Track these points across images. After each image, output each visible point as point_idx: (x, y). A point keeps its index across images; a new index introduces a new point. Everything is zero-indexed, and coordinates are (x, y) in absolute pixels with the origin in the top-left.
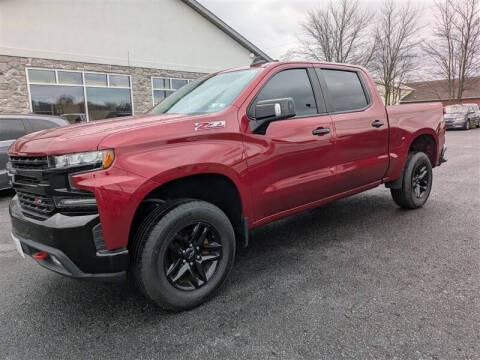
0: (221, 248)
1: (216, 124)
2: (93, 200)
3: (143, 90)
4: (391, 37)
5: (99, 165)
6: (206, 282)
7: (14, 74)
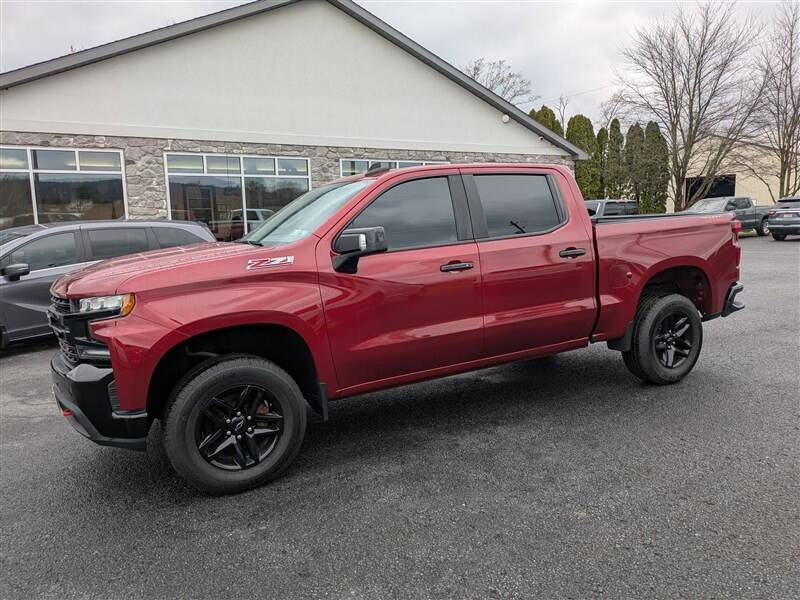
0: (283, 419)
1: (278, 260)
2: (108, 353)
3: (327, 179)
5: (117, 312)
6: (257, 462)
7: (149, 163)
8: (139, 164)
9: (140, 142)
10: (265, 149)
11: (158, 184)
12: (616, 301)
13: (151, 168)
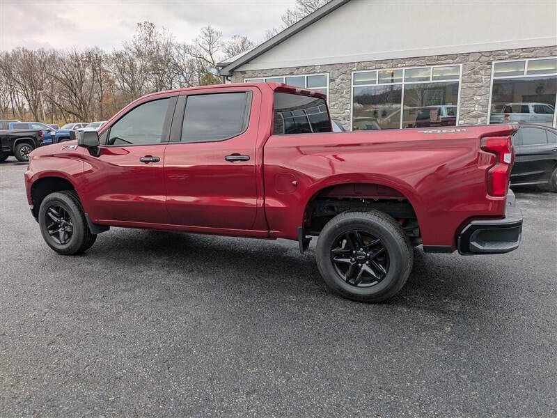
1: (72, 147)
8: (337, 81)
9: (339, 67)
11: (347, 93)
12: (281, 205)
13: (344, 83)
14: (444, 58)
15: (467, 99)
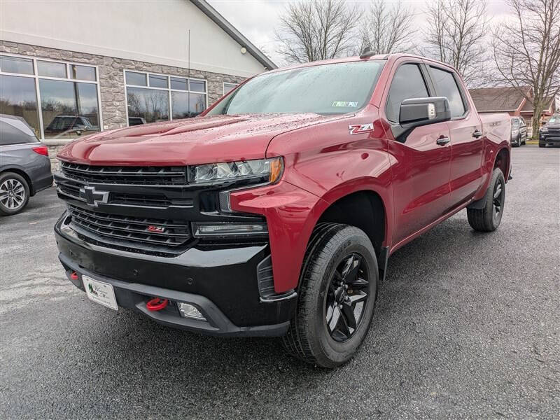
0: (369, 284)
1: (366, 127)
3: (114, 86)
4: (380, 41)
6: (356, 329)
10: (57, 55)
14: (80, 56)
15: (108, 103)
